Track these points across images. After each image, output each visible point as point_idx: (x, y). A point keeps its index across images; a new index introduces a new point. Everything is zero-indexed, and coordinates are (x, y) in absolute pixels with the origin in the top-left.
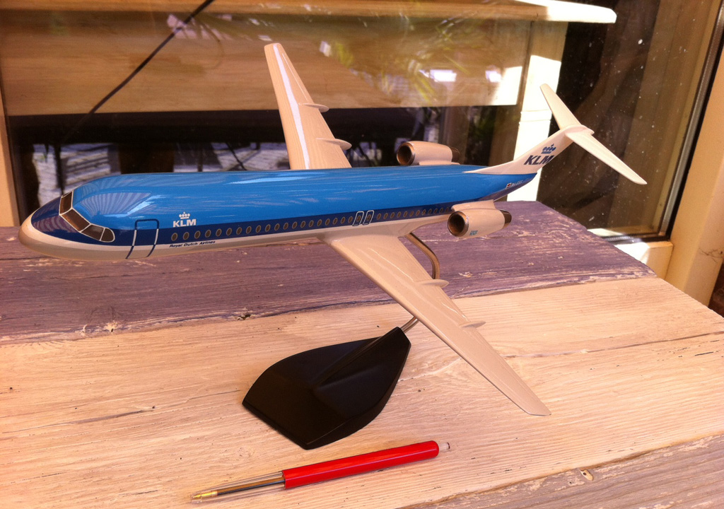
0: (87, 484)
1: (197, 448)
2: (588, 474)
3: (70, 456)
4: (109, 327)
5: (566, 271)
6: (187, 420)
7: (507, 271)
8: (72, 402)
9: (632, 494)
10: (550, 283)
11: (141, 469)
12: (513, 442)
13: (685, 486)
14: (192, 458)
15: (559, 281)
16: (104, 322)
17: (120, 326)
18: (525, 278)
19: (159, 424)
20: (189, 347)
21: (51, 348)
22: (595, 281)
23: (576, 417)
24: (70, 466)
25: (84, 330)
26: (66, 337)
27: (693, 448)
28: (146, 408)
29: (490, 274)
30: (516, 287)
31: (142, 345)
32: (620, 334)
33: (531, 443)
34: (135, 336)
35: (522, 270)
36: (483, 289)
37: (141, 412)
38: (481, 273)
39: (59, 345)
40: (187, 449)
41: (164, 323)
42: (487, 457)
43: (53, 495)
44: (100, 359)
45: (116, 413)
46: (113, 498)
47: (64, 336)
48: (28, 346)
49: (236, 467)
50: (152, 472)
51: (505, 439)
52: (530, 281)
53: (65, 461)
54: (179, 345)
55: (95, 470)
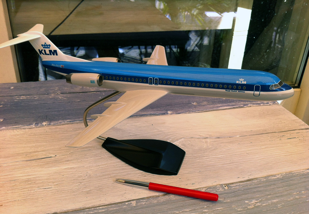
0: (26, 184)
1: (70, 172)
2: (226, 187)
3: (21, 173)
4: (44, 124)
5: (238, 102)
6: (68, 161)
7: (212, 102)
8: (25, 153)
9: (243, 196)
10: (230, 107)
11: (47, 179)
12: (198, 172)
13: (268, 193)
14: (67, 176)
15: (234, 107)
16: (42, 122)
17: (48, 123)
18: (219, 105)
19: (57, 162)
20: (74, 132)
21: (21, 131)
22: (251, 106)
23: (227, 163)
24: (20, 177)
25: (34, 125)
26: (27, 128)
27: (275, 177)
28: (53, 156)
29: (205, 103)
30: (215, 109)
31: (56, 131)
32: (256, 129)
33: (205, 173)
34: (54, 127)
35: (219, 101)
36: (200, 110)
37: (51, 157)
38: (201, 103)
39: (24, 130)
40: (66, 172)
41: (66, 122)
42: (186, 178)
43: (13, 188)
44: (38, 136)
45: (41, 157)
46: (35, 190)
47: (26, 127)
48: (12, 131)
49: (84, 180)
50: (51, 181)
51: (195, 171)
52: (221, 106)
53: (19, 175)
54: (70, 131)
55: (30, 179)
